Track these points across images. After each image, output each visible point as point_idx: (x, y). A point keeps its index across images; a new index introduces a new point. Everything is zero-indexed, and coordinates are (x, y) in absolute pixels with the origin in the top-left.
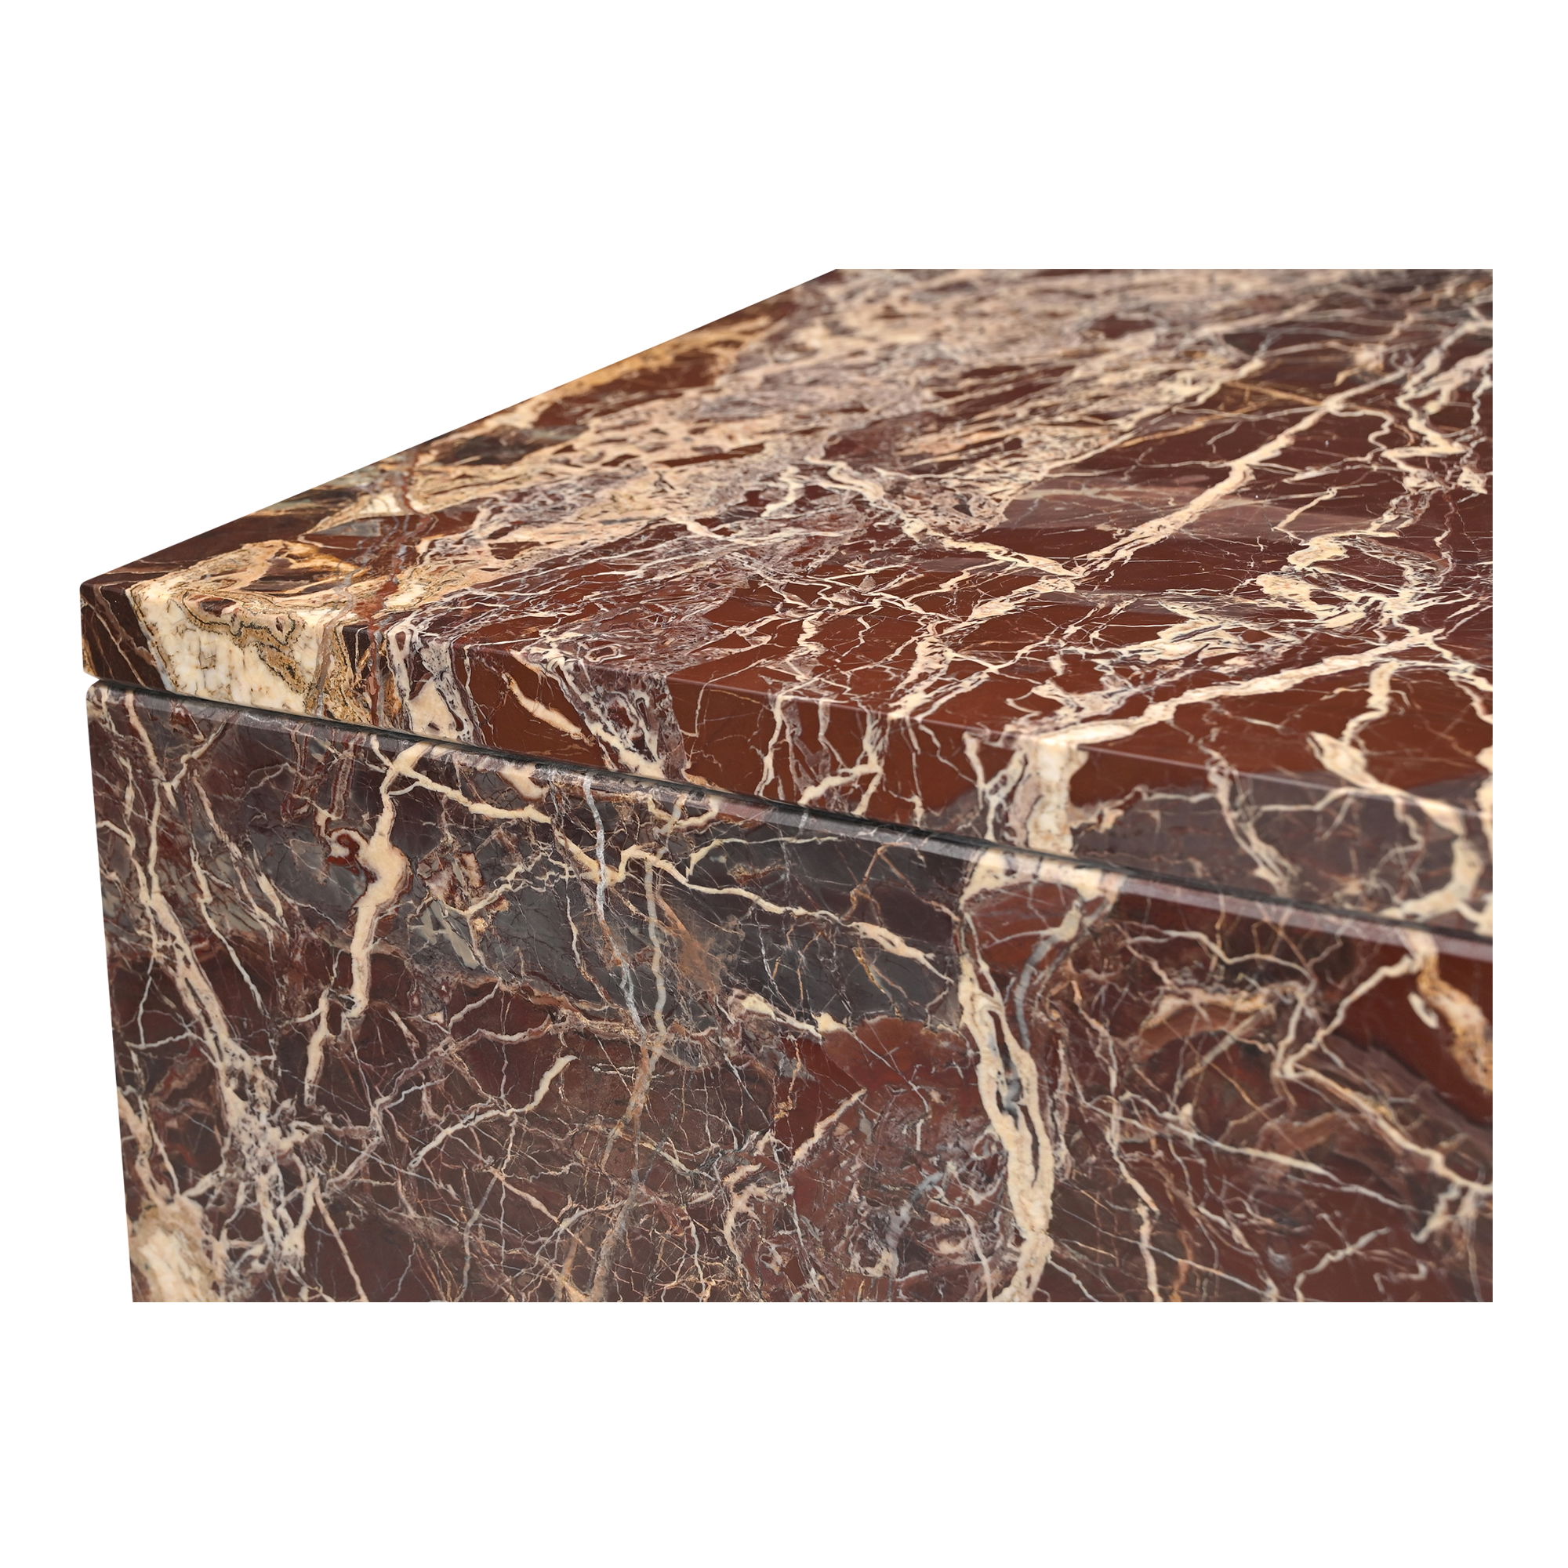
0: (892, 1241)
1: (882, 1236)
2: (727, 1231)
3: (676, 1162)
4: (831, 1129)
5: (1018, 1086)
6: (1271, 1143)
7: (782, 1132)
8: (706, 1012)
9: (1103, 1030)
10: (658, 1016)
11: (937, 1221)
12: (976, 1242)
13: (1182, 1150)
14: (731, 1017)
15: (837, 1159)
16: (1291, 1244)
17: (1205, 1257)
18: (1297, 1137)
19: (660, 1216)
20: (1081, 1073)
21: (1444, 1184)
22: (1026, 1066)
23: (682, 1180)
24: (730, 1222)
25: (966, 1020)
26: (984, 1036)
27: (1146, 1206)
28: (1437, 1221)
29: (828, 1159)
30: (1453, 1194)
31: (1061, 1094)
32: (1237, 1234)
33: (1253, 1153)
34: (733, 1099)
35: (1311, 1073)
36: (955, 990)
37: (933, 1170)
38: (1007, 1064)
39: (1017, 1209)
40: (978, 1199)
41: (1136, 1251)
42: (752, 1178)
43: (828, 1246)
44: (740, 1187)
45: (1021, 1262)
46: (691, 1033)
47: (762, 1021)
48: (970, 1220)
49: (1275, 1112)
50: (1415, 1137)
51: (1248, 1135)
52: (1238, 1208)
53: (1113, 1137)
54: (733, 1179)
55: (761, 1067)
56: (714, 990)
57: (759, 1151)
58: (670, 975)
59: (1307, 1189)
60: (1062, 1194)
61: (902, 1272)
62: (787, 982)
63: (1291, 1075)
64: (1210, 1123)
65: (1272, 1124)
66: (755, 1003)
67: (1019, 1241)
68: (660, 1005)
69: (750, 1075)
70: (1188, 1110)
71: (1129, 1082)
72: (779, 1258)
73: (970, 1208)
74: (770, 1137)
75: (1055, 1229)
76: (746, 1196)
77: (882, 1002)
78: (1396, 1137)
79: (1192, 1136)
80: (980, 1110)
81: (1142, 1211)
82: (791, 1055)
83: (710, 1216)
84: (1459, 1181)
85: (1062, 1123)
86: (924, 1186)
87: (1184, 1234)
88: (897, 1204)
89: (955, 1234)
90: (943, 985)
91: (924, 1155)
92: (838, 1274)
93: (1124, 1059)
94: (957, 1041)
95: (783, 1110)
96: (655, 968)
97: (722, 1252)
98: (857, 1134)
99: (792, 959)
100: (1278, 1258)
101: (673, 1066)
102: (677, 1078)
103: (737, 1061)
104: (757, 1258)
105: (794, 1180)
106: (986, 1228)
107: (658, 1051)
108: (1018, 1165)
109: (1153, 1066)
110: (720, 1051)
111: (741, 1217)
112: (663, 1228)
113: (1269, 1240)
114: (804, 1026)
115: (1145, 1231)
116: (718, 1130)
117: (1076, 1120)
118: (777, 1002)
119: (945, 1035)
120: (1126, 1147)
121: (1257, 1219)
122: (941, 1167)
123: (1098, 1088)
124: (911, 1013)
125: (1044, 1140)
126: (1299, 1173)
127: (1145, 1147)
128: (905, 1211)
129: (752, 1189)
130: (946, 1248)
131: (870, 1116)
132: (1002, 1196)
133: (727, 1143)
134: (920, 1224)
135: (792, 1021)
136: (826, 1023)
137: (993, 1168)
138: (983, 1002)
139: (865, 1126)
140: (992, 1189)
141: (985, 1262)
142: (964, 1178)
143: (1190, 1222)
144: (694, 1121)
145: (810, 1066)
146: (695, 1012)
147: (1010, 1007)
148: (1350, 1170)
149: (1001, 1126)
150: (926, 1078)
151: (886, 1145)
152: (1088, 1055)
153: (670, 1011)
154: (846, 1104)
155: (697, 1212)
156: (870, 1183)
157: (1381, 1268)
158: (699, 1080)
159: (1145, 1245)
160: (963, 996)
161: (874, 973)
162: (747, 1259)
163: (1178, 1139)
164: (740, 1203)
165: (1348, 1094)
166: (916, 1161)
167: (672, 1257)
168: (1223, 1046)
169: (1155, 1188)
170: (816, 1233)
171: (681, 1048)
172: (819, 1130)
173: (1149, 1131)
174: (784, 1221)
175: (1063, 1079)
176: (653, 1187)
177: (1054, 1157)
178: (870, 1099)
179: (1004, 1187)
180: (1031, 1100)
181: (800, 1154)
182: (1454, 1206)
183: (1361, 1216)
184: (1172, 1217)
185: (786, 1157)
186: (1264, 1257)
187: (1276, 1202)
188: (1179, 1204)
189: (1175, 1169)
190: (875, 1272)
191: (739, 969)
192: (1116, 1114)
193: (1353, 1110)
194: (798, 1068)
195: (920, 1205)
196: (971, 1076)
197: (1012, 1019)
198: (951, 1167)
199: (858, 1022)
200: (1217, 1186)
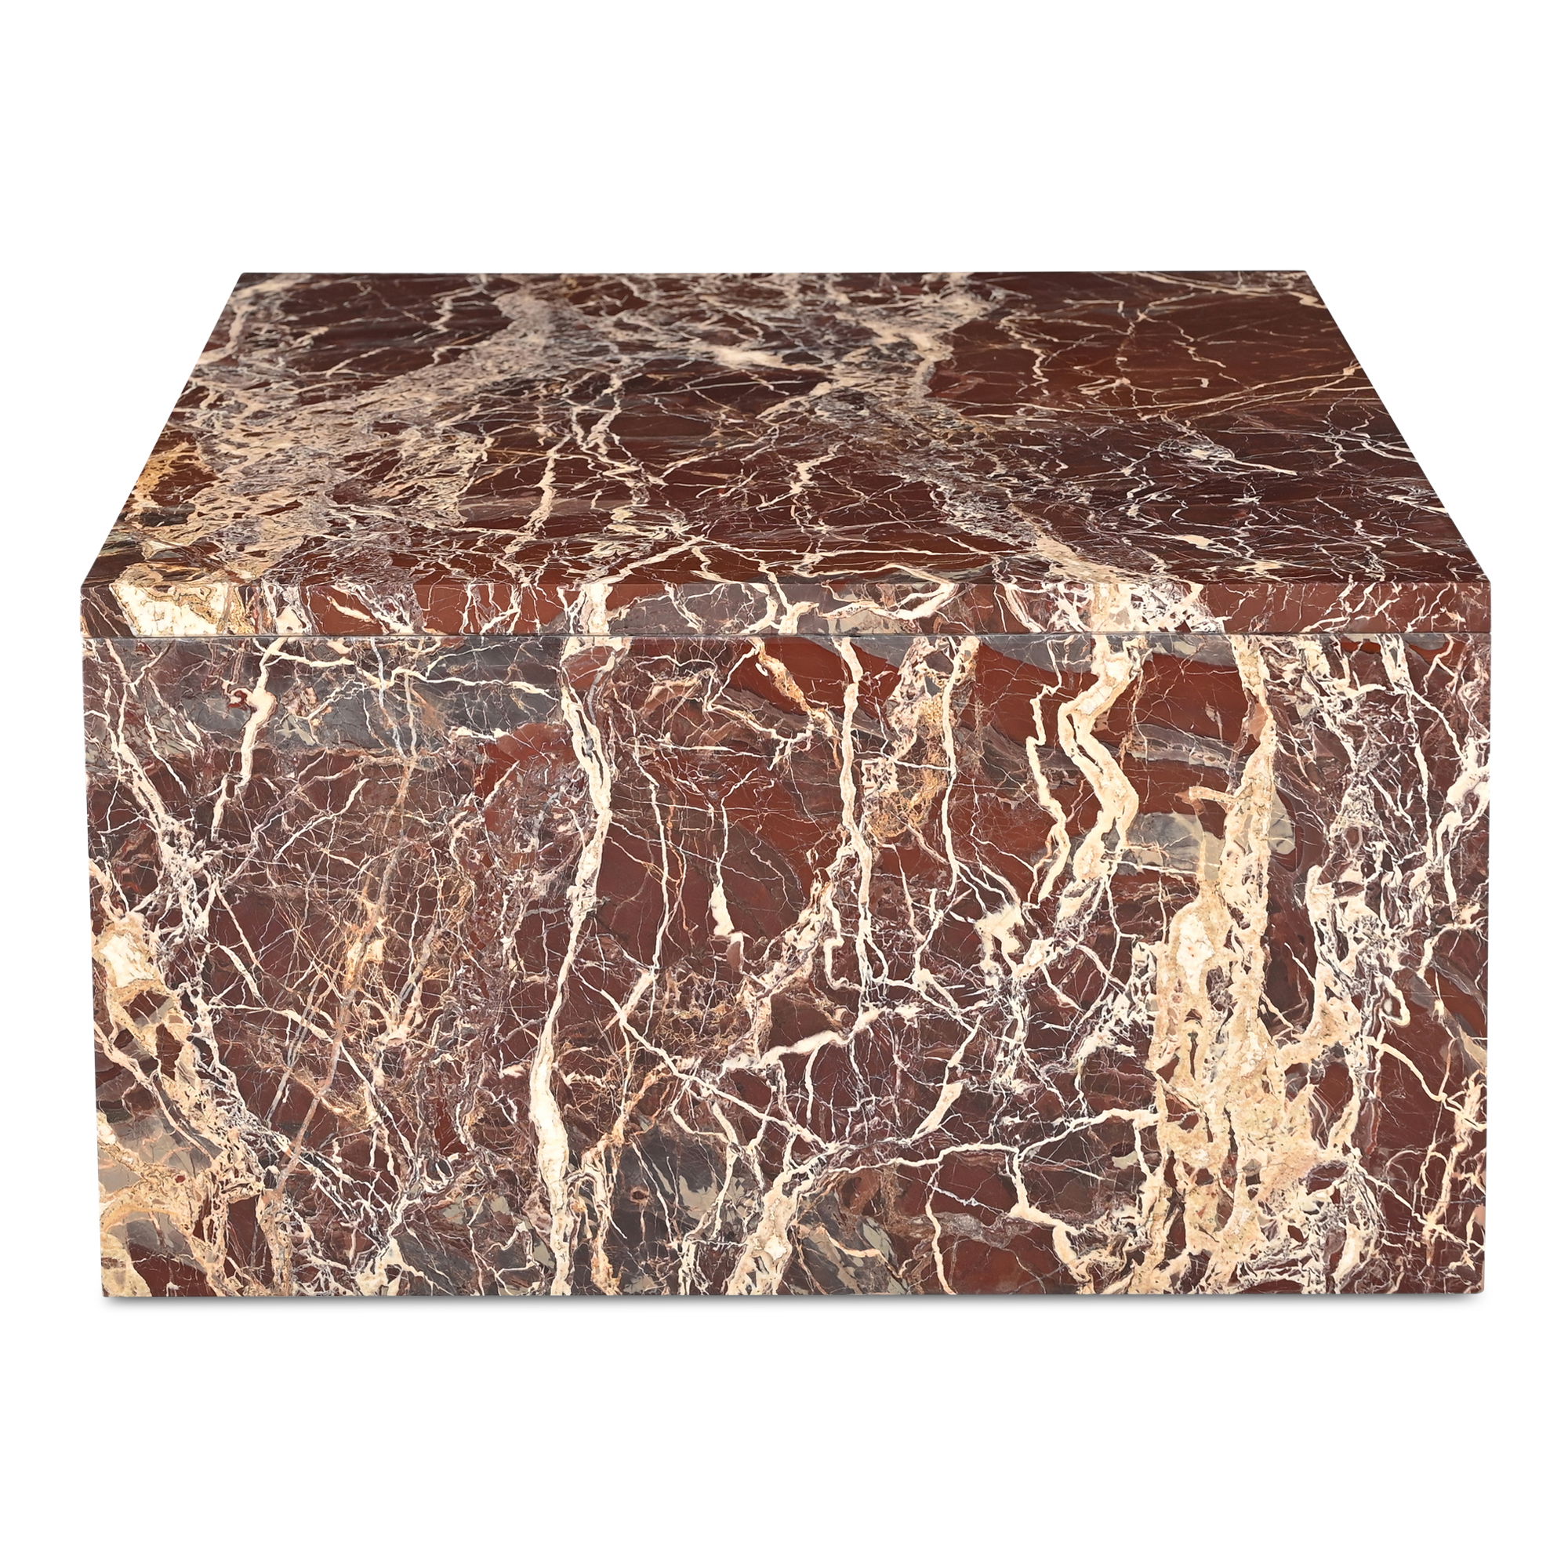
0: (535, 832)
1: (530, 831)
2: (451, 850)
3: (423, 821)
4: (503, 784)
5: (591, 742)
6: (705, 742)
7: (478, 792)
8: (437, 741)
9: (628, 708)
10: (413, 748)
11: (557, 816)
12: (576, 822)
13: (667, 754)
14: (451, 741)
15: (506, 798)
16: (717, 785)
17: (681, 801)
18: (716, 736)
19: (416, 851)
20: (620, 730)
21: (778, 742)
22: (595, 732)
23: (427, 829)
24: (453, 844)
25: (566, 717)
26: (574, 722)
27: (653, 784)
28: (776, 760)
29: (502, 800)
30: (782, 746)
31: (611, 741)
32: (694, 787)
33: (697, 748)
34: (452, 781)
35: (719, 707)
36: (559, 704)
37: (553, 792)
38: (586, 734)
39: (595, 802)
40: (576, 801)
41: (650, 806)
42: (464, 818)
43: (503, 843)
44: (457, 825)
45: (598, 826)
46: (429, 752)
47: (467, 740)
48: (573, 812)
49: (705, 728)
50: (764, 725)
51: (695, 741)
52: (693, 774)
53: (636, 756)
54: (454, 821)
55: (466, 762)
56: (441, 730)
57: (467, 804)
58: (419, 727)
59: (723, 760)
60: (616, 789)
61: (541, 846)
62: (478, 718)
63: (711, 710)
64: (678, 740)
65: (705, 733)
66: (464, 731)
67: (596, 816)
68: (414, 743)
69: (461, 768)
70: (668, 735)
71: (641, 729)
72: (478, 856)
73: (573, 806)
74: (472, 795)
75: (613, 806)
76: (460, 828)
77: (526, 718)
78: (757, 727)
79: (671, 747)
80: (574, 758)
81: (652, 787)
82: (481, 752)
83: (441, 844)
84: (783, 740)
85: (612, 755)
86: (550, 801)
87: (671, 793)
88: (537, 813)
89: (565, 821)
90: (554, 703)
91: (549, 786)
92: (509, 855)
93: (638, 719)
94: (562, 728)
95: (478, 781)
96: (411, 725)
97: (449, 861)
98: (516, 784)
99: (480, 706)
100: (712, 793)
101: (421, 771)
102: (423, 778)
103: (454, 762)
104: (467, 859)
105: (486, 814)
106: (581, 813)
107: (413, 766)
108: (594, 781)
109: (651, 719)
110: (445, 759)
111: (459, 840)
112: (416, 857)
113: (708, 786)
114: (488, 737)
115: (654, 796)
116: (445, 799)
117: (619, 752)
118: (474, 728)
119: (556, 726)
120: (642, 759)
121: (702, 778)
122: (558, 789)
123: (628, 735)
124: (538, 719)
125: (604, 764)
126: (718, 752)
127: (651, 757)
128: (541, 816)
129: (464, 824)
130: (561, 829)
131: (522, 774)
132: (587, 797)
133: (450, 804)
134: (549, 820)
135: (481, 736)
136: (498, 733)
137: (582, 784)
138: (574, 707)
139: (519, 779)
140: (582, 795)
141: (581, 830)
142: (569, 792)
143: (673, 787)
144: (432, 799)
145: (491, 756)
146: (432, 741)
147: (586, 706)
148: (739, 745)
149: (585, 763)
150: (548, 748)
151: (530, 785)
152: (623, 721)
153: (418, 746)
154: (509, 770)
155: (435, 844)
156: (523, 807)
157: (756, 786)
158: (435, 775)
159: (654, 803)
160: (564, 706)
161: (521, 704)
162: (463, 861)
163: (665, 749)
164: (457, 833)
165: (735, 712)
166: (545, 790)
167: (422, 870)
168: (681, 703)
169: (656, 774)
170: (497, 838)
171: (425, 762)
172: (497, 786)
173: (652, 749)
174: (481, 836)
175: (612, 734)
176: (411, 837)
177: (611, 771)
178: (521, 765)
179: (588, 791)
180: (598, 747)
181: (488, 800)
182: (782, 751)
183: (745, 765)
184: (665, 786)
185: (480, 804)
186: (707, 794)
187: (709, 769)
188: (668, 779)
189: (665, 764)
190: (528, 850)
191: (454, 716)
192: (637, 745)
193: (738, 719)
194: (485, 758)
195: (549, 811)
196: (569, 742)
197: (587, 711)
198: (563, 789)
199: (514, 728)
200: (684, 767)
